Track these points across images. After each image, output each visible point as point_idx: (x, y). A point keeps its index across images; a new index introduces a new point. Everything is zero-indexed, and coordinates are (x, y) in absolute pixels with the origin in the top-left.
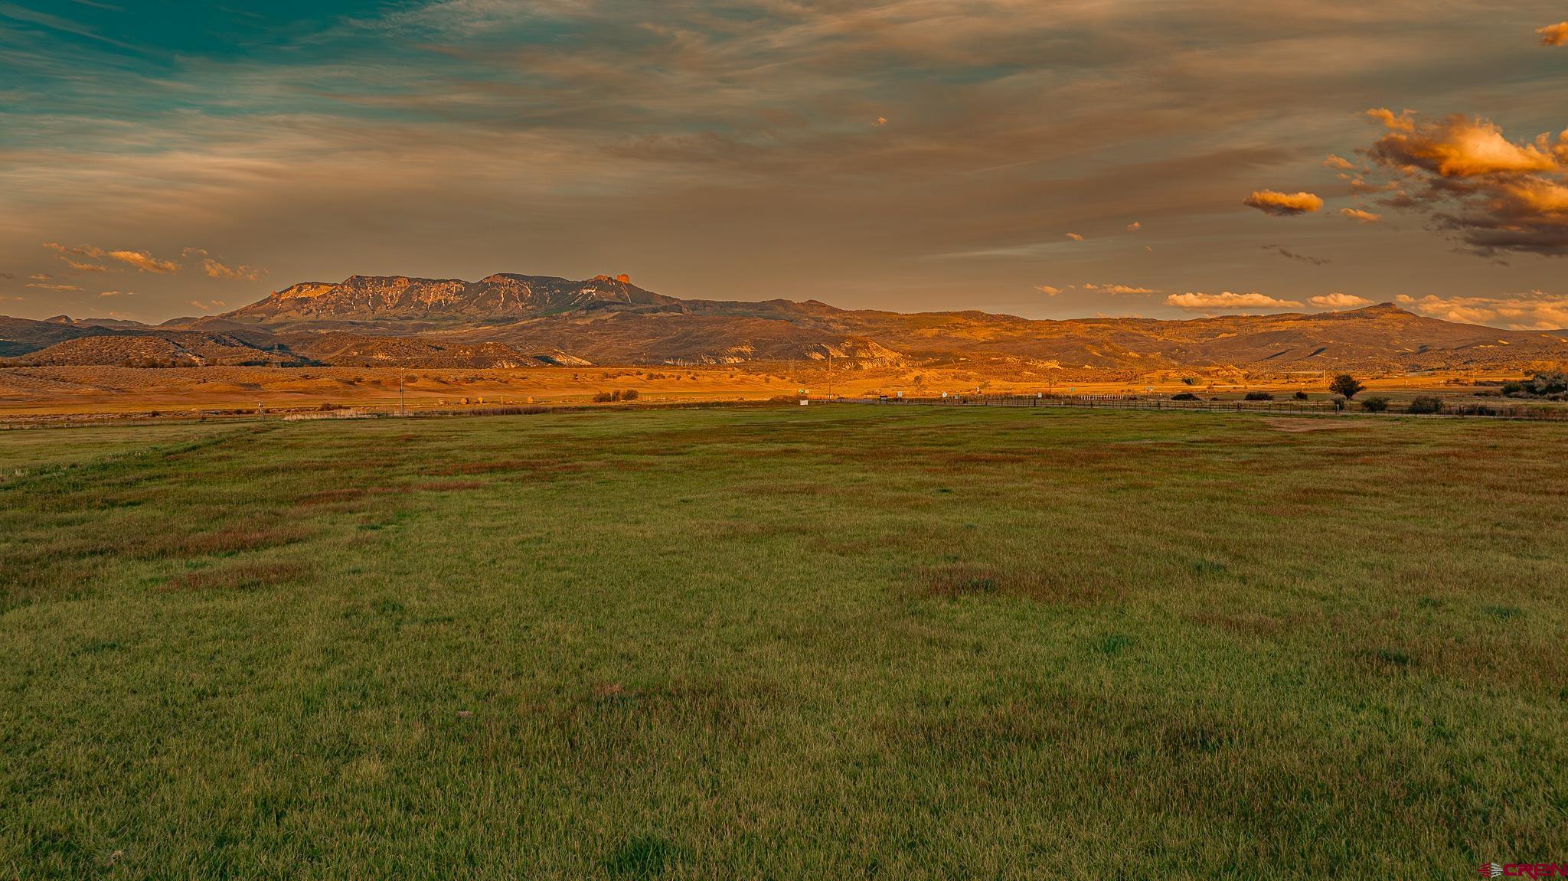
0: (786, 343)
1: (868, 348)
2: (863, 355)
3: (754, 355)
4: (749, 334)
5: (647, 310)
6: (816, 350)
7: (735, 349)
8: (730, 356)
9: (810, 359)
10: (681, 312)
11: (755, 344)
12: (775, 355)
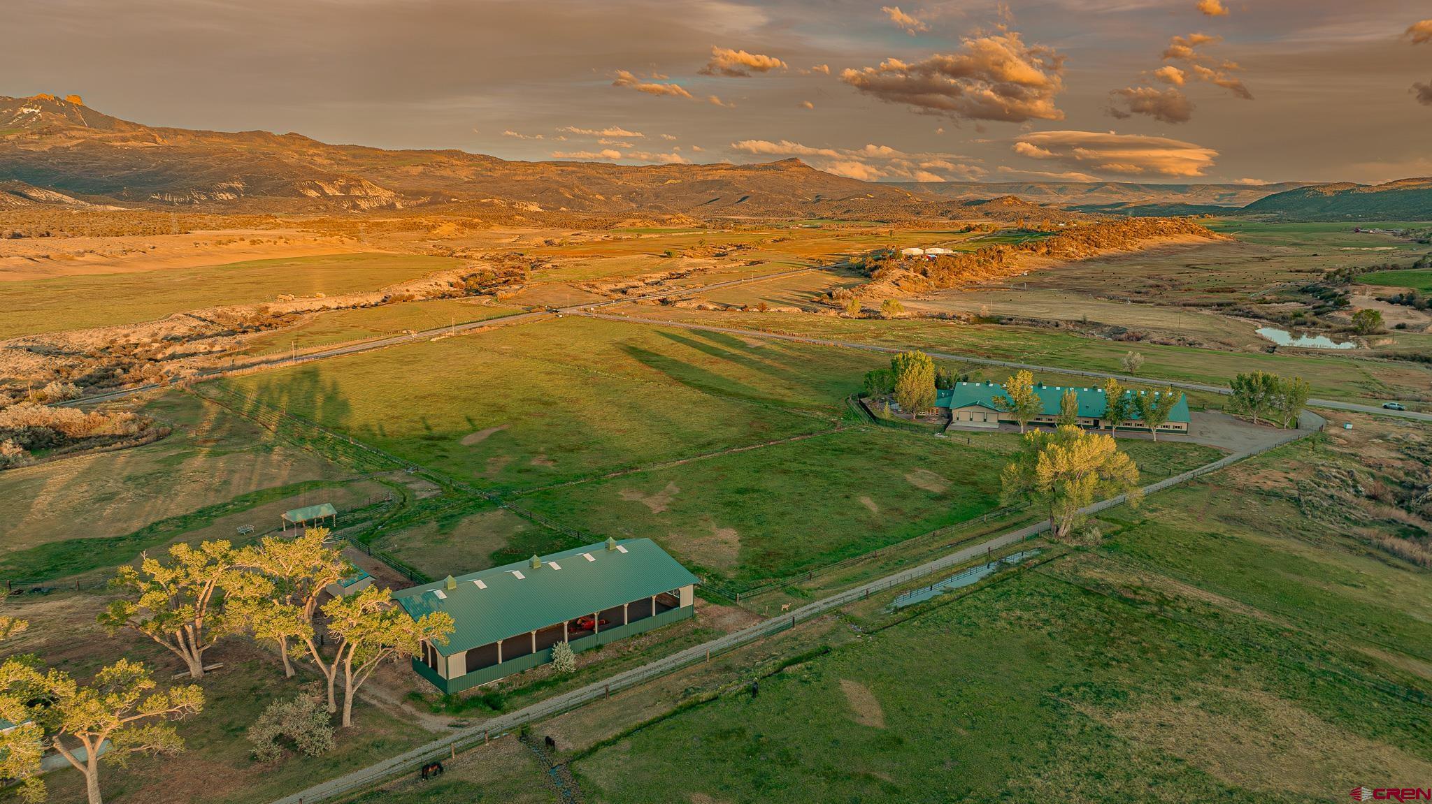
0: (278, 179)
1: (362, 186)
2: (358, 193)
3: (247, 191)
4: (240, 169)
5: (116, 139)
6: (311, 188)
7: (225, 185)
8: (222, 191)
9: (305, 196)
10: (156, 143)
11: (247, 180)
12: (268, 191)
